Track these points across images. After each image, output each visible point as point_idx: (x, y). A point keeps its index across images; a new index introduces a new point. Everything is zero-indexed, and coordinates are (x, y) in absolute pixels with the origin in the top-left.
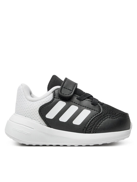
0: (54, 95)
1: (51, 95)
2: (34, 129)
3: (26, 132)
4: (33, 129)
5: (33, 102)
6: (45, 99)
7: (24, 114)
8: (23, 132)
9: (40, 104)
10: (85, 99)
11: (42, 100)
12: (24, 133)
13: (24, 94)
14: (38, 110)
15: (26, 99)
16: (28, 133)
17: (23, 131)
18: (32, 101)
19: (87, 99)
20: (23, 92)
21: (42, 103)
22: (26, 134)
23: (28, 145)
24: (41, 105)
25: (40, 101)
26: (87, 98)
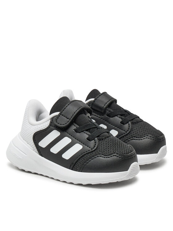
0: (51, 122)
1: (47, 122)
3: (18, 156)
4: (25, 155)
5: (31, 126)
6: (42, 125)
9: (36, 129)
10: (83, 131)
11: (38, 126)
12: (16, 157)
16: (20, 158)
19: (85, 131)
21: (38, 129)
22: (18, 158)
23: (27, 171)
24: (36, 131)
25: (36, 126)
26: (87, 130)
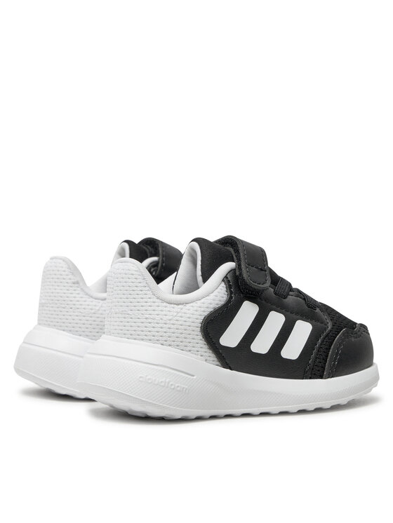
0: (229, 287)
1: (220, 287)
2: (193, 376)
3: (177, 385)
4: (191, 377)
5: (180, 306)
6: (212, 296)
7: (156, 338)
8: (172, 385)
9: (202, 310)
11: (204, 301)
12: (174, 388)
13: (146, 285)
14: (197, 327)
15: (158, 298)
16: (184, 388)
17: (171, 383)
18: (178, 304)
20: (144, 279)
21: (207, 308)
22: (179, 389)
24: (206, 314)
25: (199, 303)
